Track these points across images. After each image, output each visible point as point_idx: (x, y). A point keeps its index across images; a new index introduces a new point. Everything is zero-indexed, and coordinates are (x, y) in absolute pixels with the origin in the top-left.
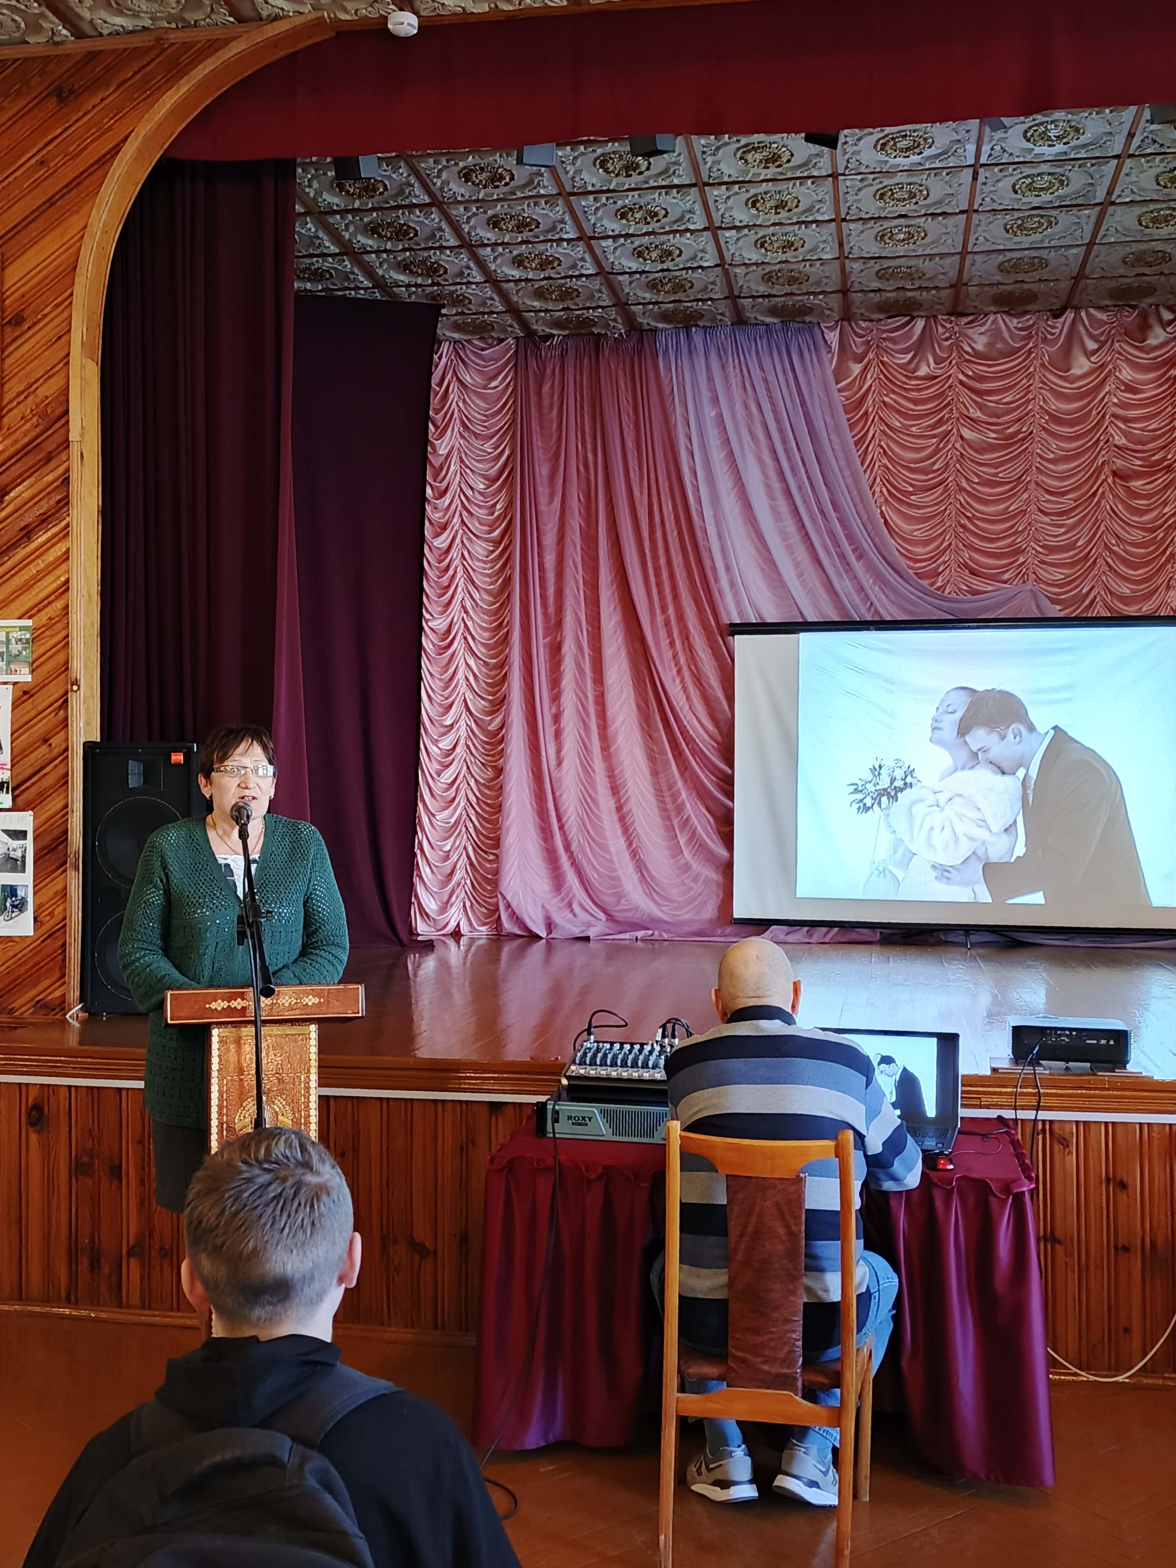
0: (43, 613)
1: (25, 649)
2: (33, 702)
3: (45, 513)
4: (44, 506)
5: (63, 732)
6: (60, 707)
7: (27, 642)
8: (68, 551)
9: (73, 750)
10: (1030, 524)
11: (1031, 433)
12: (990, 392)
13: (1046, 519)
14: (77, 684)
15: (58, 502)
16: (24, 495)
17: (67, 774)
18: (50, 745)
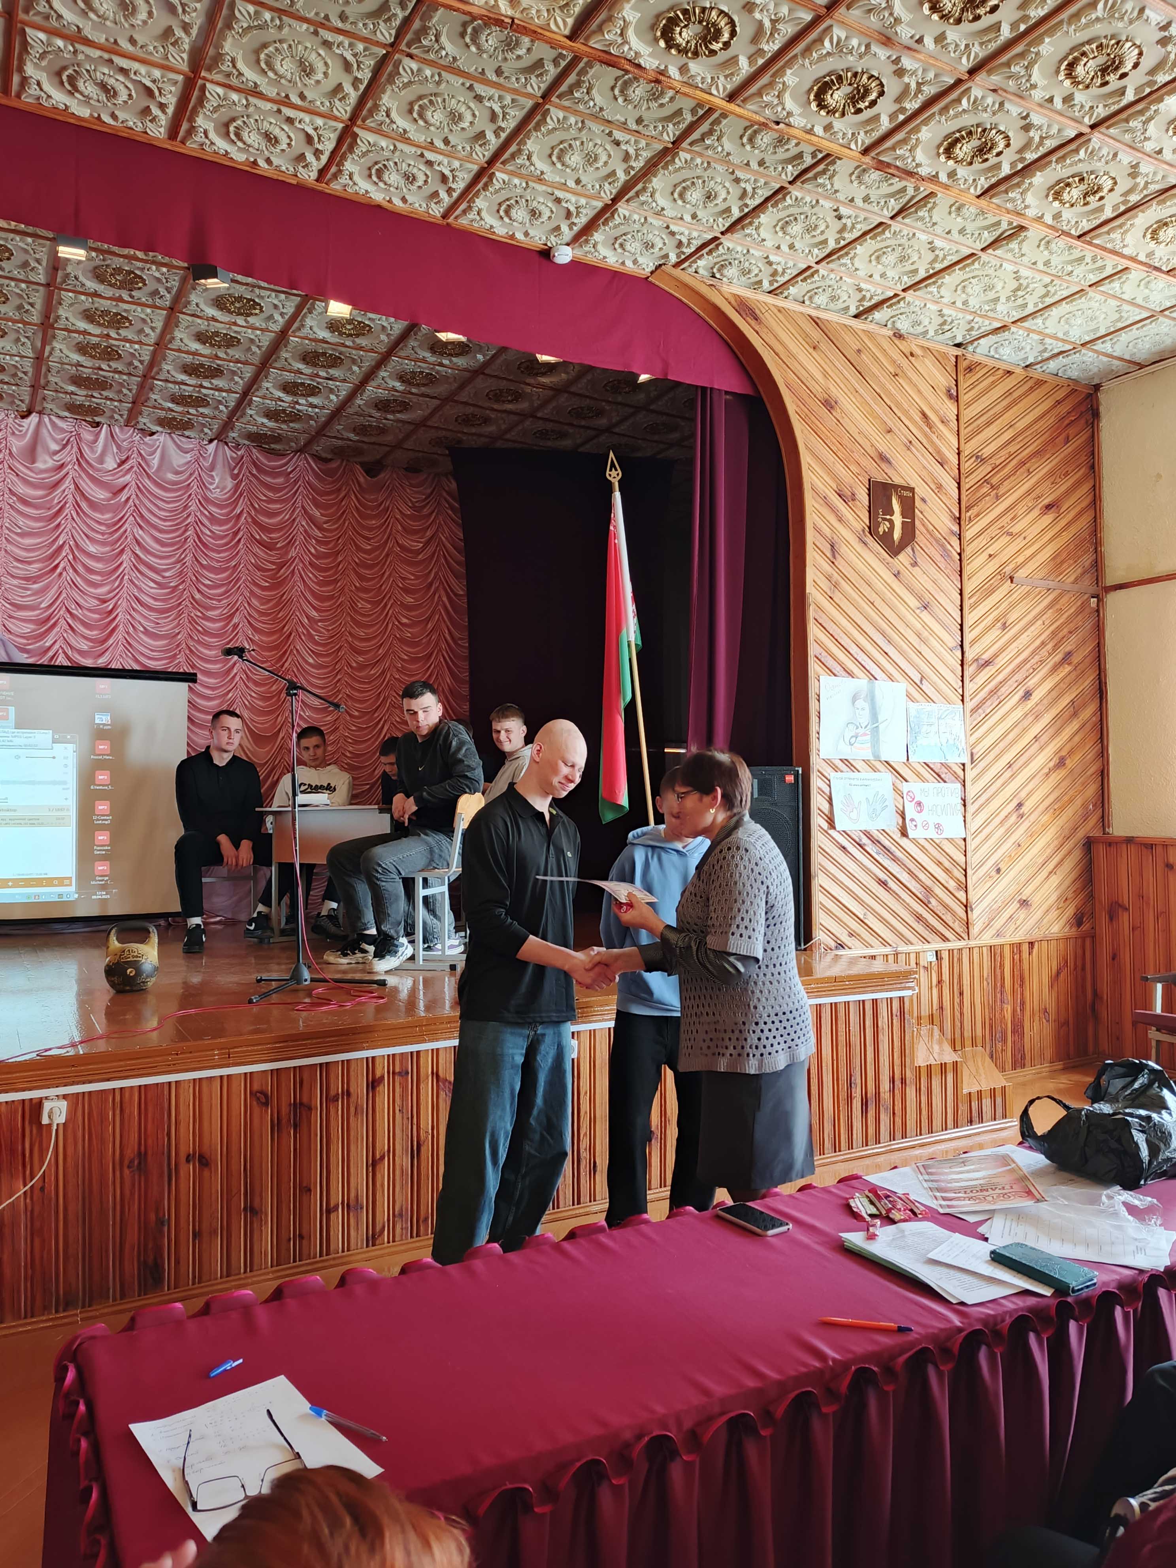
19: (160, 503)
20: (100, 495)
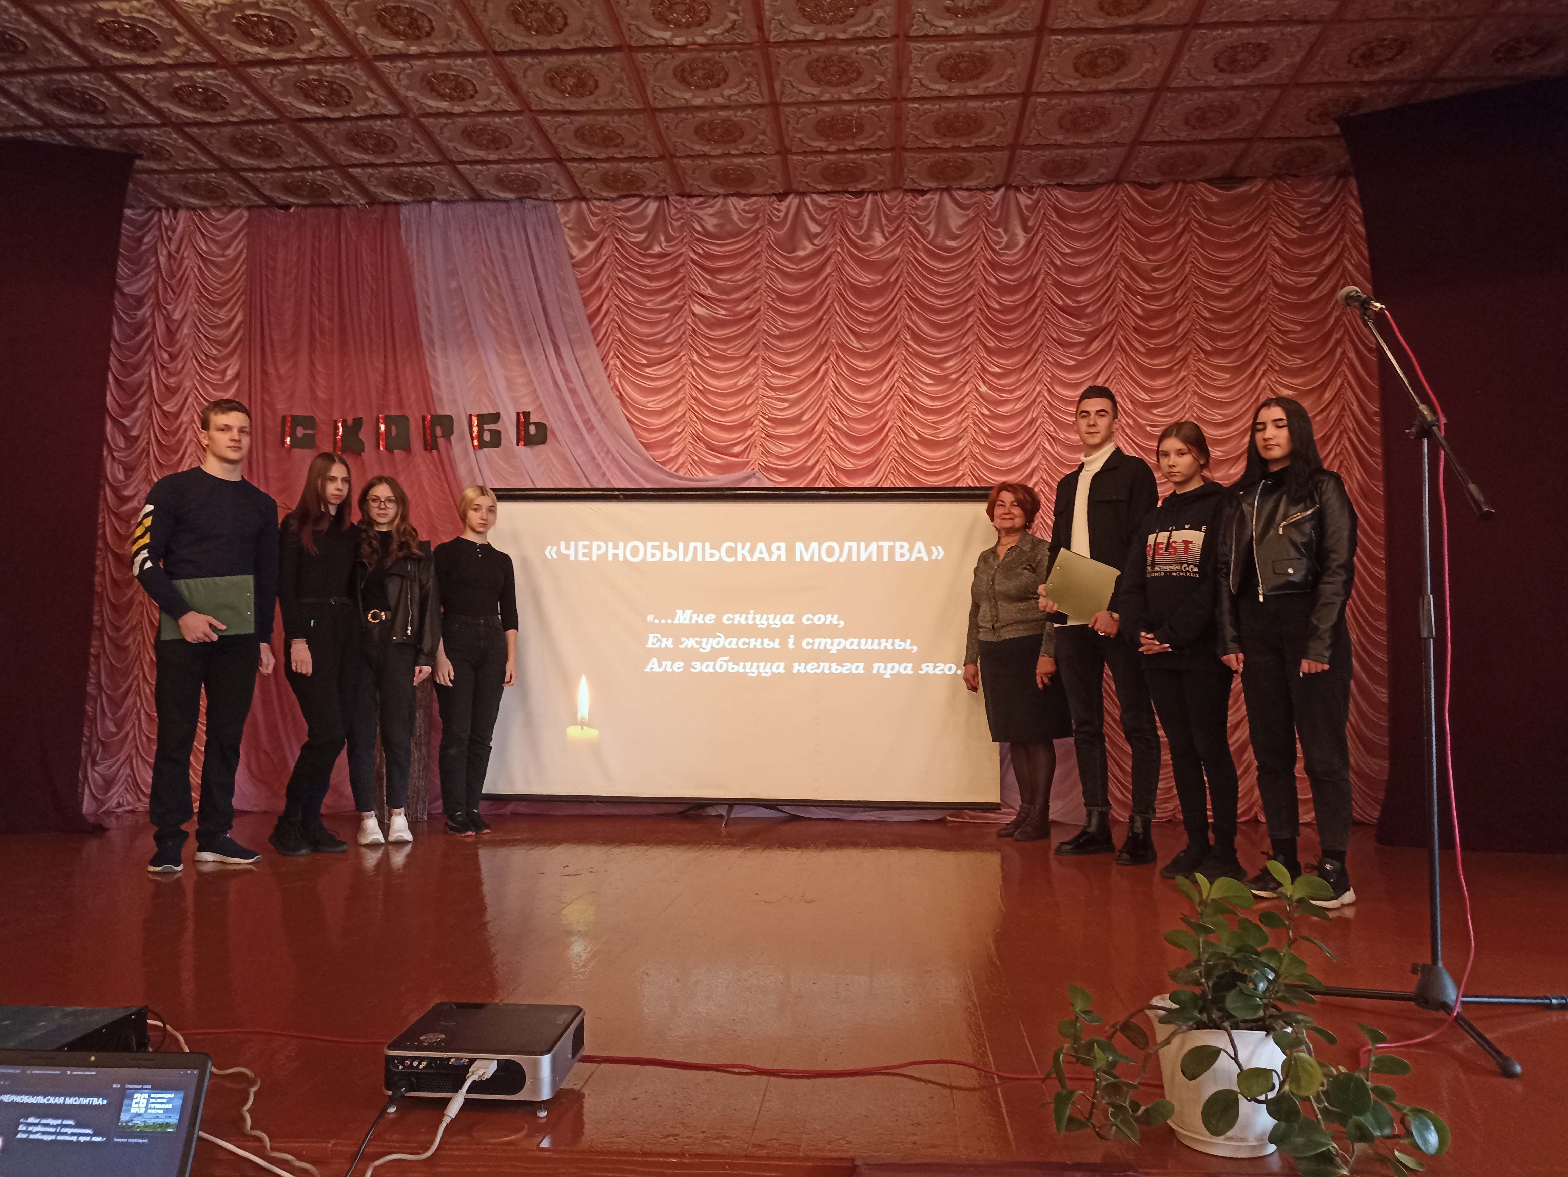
10: (757, 398)
11: (759, 309)
12: (721, 271)
13: (772, 394)
19: (935, 278)
20: (865, 279)
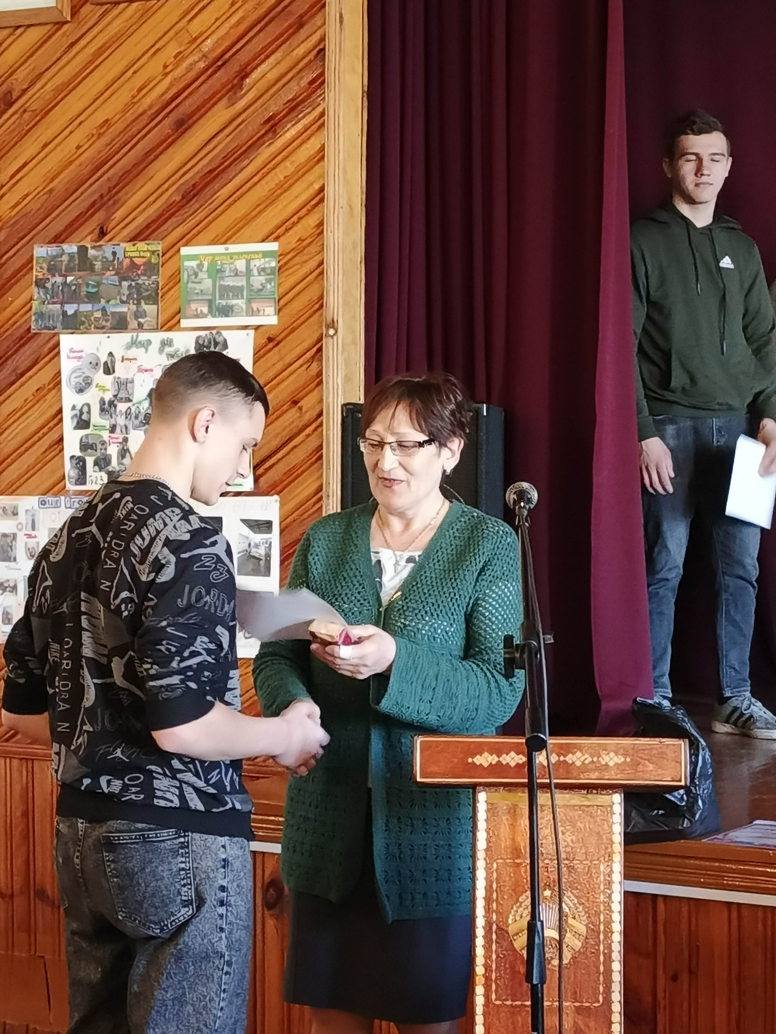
0: (291, 232)
1: (269, 281)
2: (280, 350)
3: (293, 99)
4: (293, 90)
5: (315, 392)
6: (313, 357)
7: (272, 273)
8: (322, 149)
9: (328, 414)
14: (333, 327)
15: (311, 83)
16: (268, 75)
17: (320, 447)
18: (300, 408)
